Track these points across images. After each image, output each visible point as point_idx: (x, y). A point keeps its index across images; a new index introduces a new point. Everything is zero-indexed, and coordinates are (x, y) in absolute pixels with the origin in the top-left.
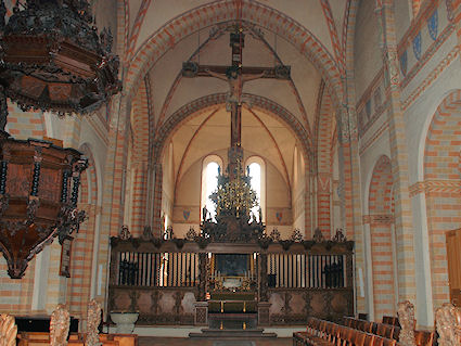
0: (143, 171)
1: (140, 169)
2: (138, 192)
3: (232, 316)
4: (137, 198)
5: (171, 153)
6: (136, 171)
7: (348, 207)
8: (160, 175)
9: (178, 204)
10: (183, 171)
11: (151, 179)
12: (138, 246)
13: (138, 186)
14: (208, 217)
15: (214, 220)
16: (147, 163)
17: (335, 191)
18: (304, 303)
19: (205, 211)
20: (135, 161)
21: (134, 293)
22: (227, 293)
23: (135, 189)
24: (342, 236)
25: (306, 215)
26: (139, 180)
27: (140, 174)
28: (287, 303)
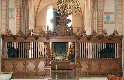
0: (20, 9)
1: (19, 8)
2: (18, 18)
3: (61, 71)
4: (18, 21)
5: (33, 4)
6: (17, 9)
7: (120, 19)
8: (28, 11)
9: (37, 26)
11: (24, 12)
12: (16, 39)
13: (18, 15)
14: (49, 30)
15: (52, 31)
16: (22, 5)
17: (105, 17)
18: (98, 66)
19: (48, 27)
20: (16, 4)
21: (14, 62)
23: (17, 17)
24: (117, 33)
25: (92, 28)
26: (19, 13)
27: (19, 10)
28: (89, 66)
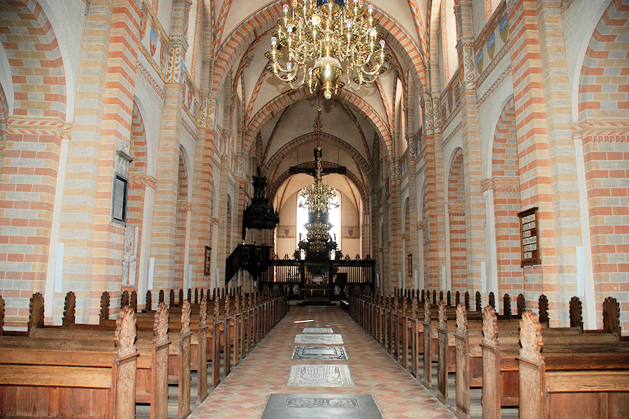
10: (284, 201)
22: (314, 285)
